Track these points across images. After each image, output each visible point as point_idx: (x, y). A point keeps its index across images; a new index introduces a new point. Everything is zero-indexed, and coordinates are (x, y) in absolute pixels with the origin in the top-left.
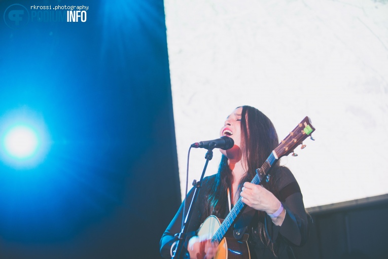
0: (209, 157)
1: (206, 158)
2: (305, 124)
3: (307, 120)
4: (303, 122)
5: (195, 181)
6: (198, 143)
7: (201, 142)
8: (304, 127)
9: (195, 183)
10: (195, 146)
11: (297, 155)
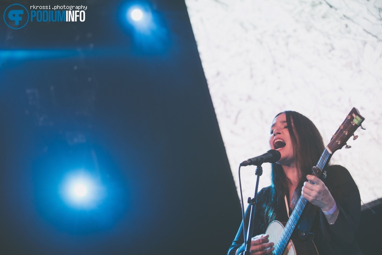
0: (259, 172)
1: (256, 174)
2: (354, 115)
3: (354, 111)
4: (351, 114)
5: (249, 198)
6: (246, 161)
7: (250, 160)
8: (352, 118)
9: (249, 200)
10: (244, 164)
11: (350, 147)
